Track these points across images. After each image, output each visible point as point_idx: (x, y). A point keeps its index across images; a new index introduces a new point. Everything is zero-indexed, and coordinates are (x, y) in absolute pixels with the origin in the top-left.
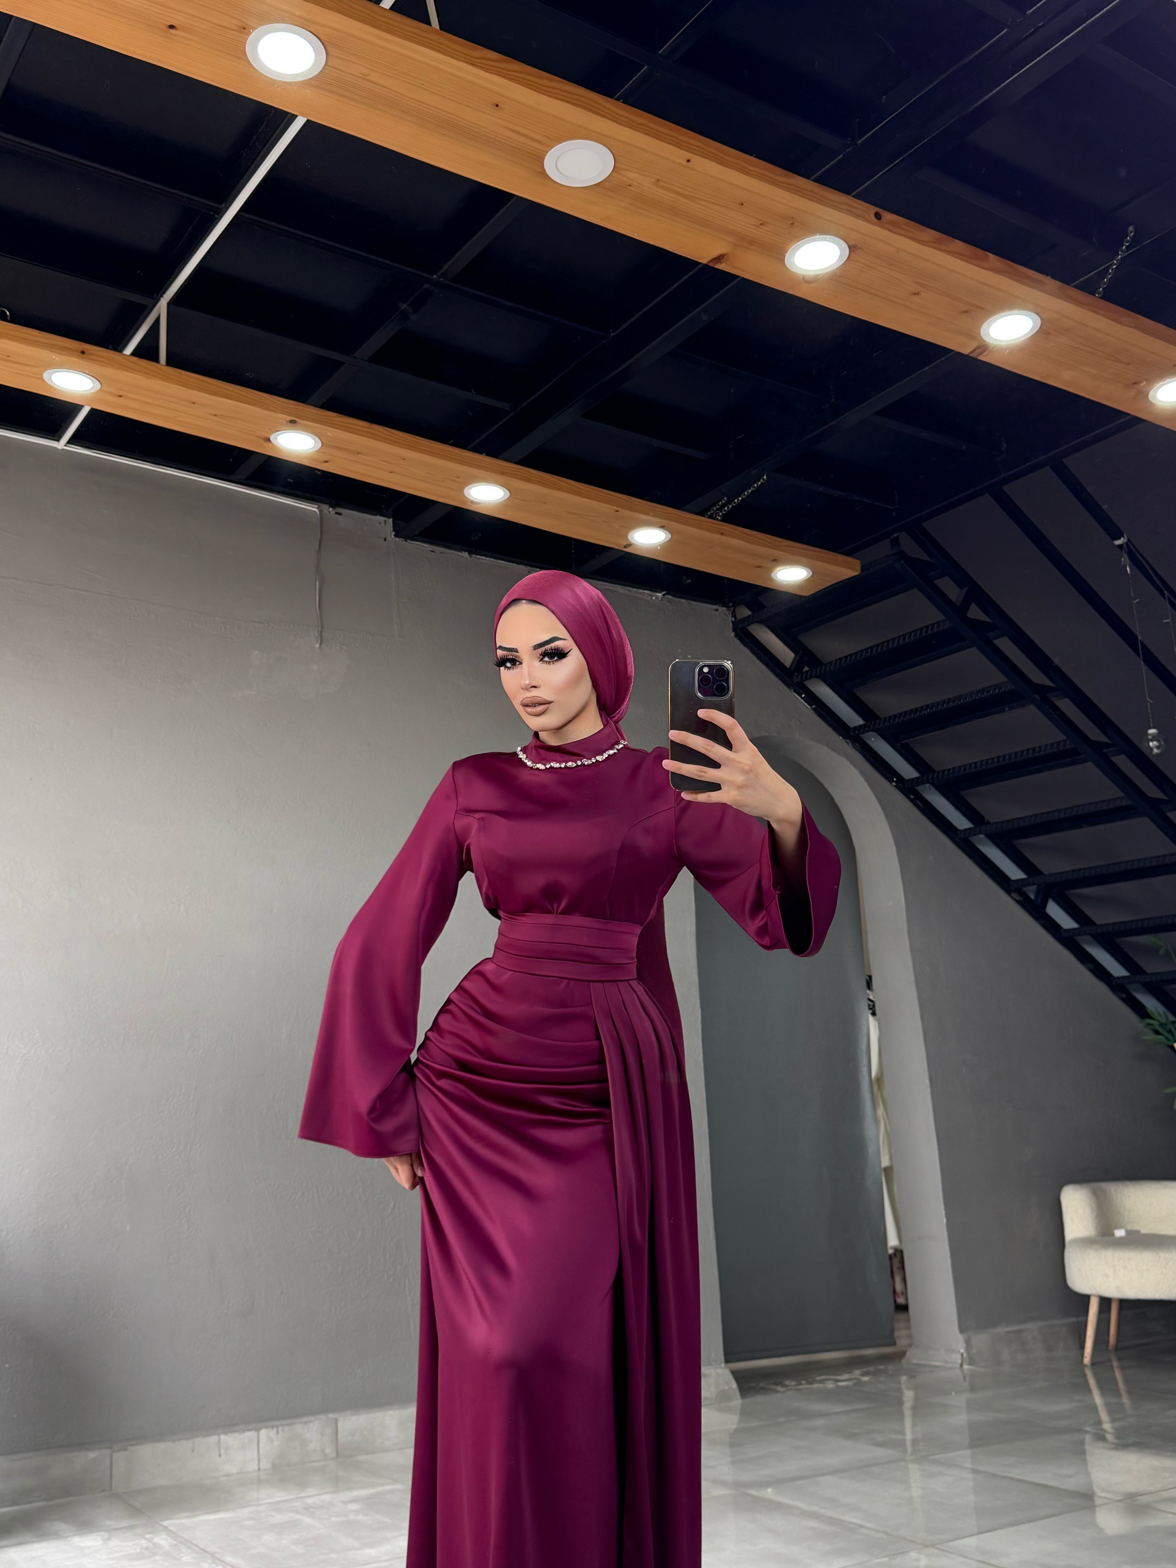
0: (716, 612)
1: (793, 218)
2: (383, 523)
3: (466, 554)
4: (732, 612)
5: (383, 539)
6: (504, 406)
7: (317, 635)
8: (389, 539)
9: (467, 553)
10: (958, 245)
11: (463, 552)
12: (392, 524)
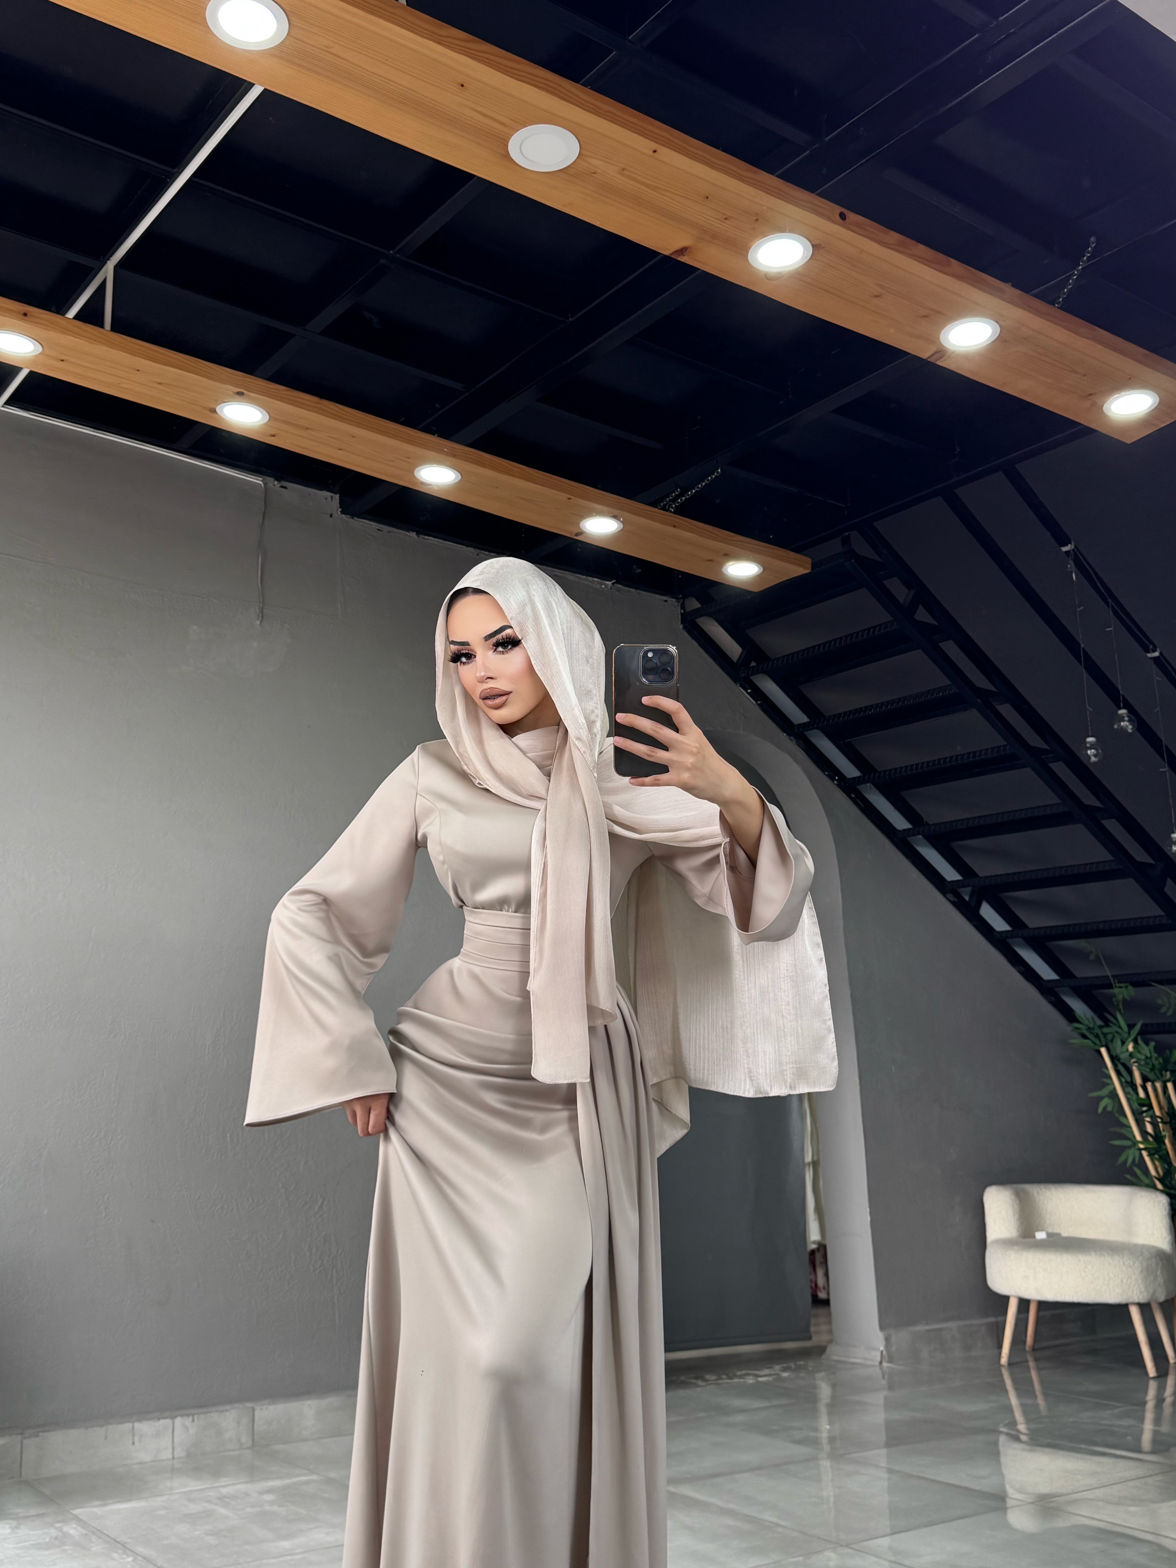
0: (665, 603)
1: (757, 214)
2: (329, 499)
3: (413, 534)
4: (681, 604)
5: (329, 516)
6: (458, 386)
7: (257, 610)
8: (335, 515)
9: (415, 533)
10: (922, 249)
11: (410, 532)
12: (338, 501)
